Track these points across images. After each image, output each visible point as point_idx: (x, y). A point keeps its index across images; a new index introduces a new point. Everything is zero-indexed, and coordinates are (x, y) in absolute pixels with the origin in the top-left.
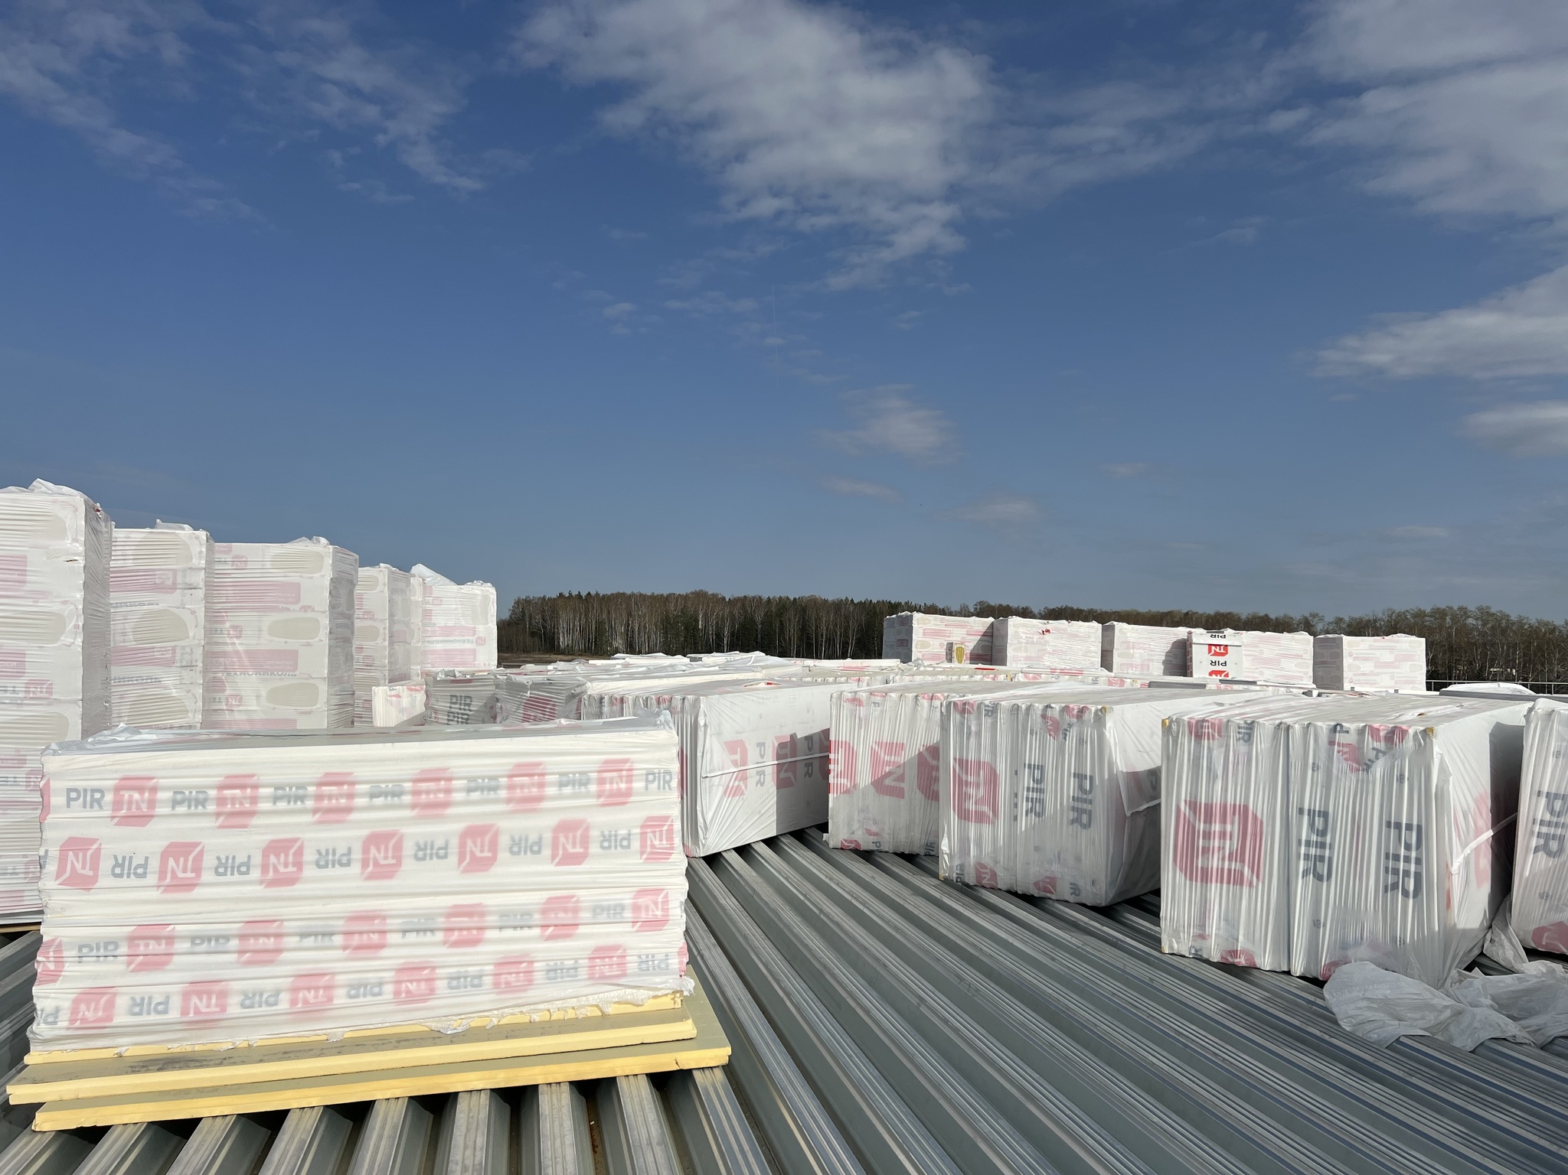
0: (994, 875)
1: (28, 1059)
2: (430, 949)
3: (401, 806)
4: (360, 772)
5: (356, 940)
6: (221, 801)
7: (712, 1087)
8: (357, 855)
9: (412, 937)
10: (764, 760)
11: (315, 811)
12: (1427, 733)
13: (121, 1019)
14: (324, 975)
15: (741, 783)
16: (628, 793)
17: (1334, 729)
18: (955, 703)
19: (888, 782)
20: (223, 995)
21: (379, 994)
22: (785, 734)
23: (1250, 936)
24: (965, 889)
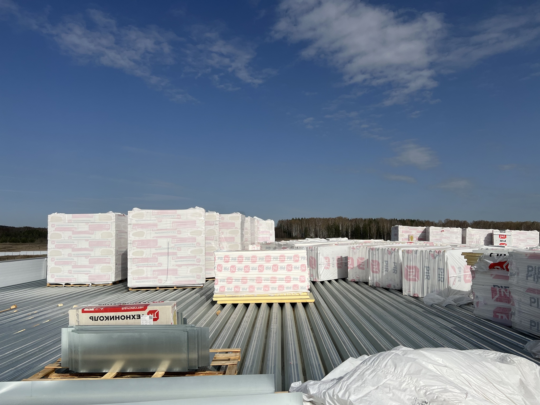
0: (379, 284)
1: (214, 296)
2: (268, 283)
3: (263, 261)
4: (258, 256)
5: (258, 281)
6: (238, 259)
7: (312, 306)
8: (257, 268)
9: (266, 281)
10: (334, 261)
11: (251, 261)
12: (444, 252)
13: (226, 291)
14: (253, 286)
15: (328, 266)
16: (298, 260)
17: (430, 251)
18: (371, 248)
19: (361, 266)
20: (239, 288)
21: (261, 290)
22: (339, 256)
23: (417, 291)
24: (374, 288)
